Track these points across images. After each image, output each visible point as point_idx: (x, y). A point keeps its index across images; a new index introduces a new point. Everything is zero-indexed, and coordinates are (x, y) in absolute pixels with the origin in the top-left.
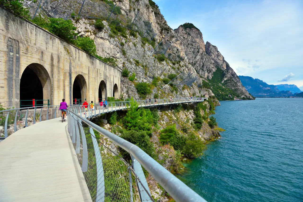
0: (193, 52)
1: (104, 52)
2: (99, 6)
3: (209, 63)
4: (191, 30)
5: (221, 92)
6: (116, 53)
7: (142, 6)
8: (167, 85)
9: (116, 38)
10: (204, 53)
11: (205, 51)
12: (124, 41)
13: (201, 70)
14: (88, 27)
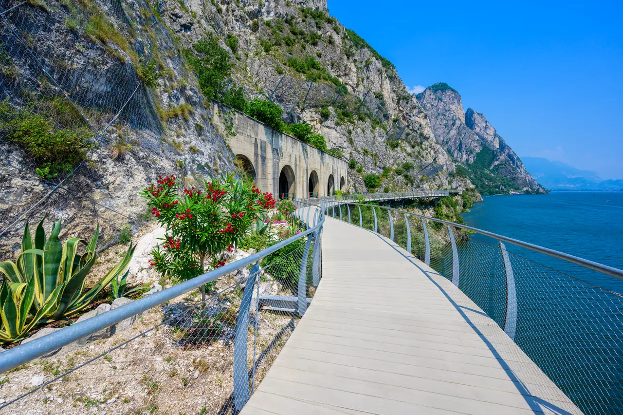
0: (446, 125)
1: (331, 142)
2: (324, 89)
3: (470, 140)
4: (444, 93)
5: (487, 182)
6: (343, 142)
7: (372, 72)
8: (400, 176)
9: (342, 125)
10: (462, 125)
11: (464, 122)
12: (351, 128)
13: (456, 151)
14: (314, 115)
